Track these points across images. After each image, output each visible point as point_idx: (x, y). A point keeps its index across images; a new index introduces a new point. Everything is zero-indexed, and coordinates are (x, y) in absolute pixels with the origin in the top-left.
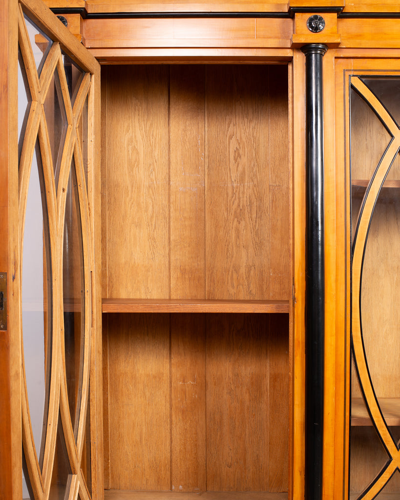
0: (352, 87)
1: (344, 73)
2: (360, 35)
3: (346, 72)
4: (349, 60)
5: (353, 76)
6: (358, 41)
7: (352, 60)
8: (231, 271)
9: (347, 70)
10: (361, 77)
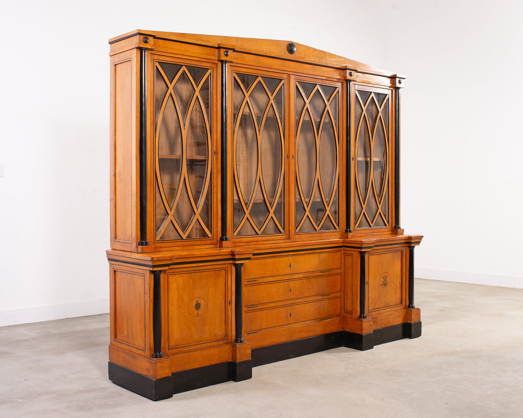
0: (234, 77)
3: (232, 71)
4: (234, 67)
5: (235, 73)
10: (237, 73)
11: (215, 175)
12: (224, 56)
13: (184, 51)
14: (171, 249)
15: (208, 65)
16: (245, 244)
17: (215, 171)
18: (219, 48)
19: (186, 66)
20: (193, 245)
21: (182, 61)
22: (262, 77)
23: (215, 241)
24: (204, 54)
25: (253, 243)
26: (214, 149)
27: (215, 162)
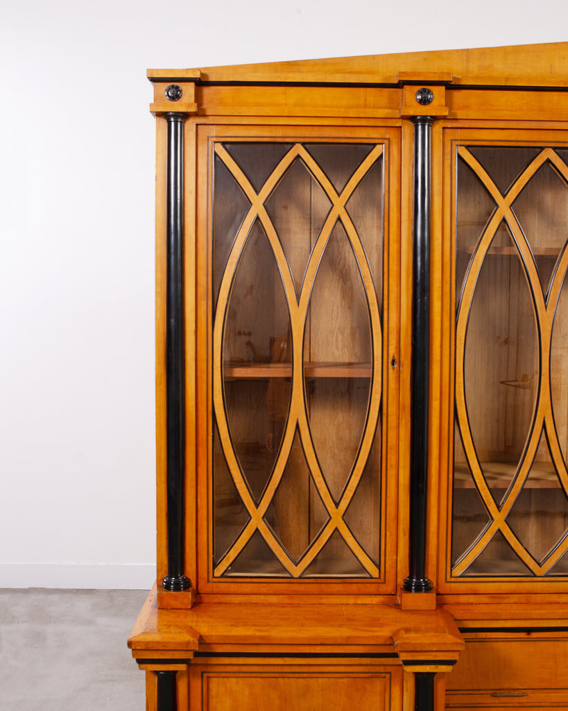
0: (459, 157)
1: (451, 143)
2: (467, 107)
3: (453, 142)
4: (456, 130)
5: (460, 146)
6: (465, 112)
7: (459, 130)
8: (336, 332)
9: (454, 140)
10: (467, 147)
11: (392, 420)
12: (416, 104)
13: (296, 105)
14: (254, 599)
15: (373, 134)
16: (485, 599)
17: (392, 409)
18: (400, 85)
19: (303, 144)
20: (321, 594)
21: (291, 132)
22: (554, 148)
23: (389, 588)
24: (358, 106)
25: (514, 598)
26: (392, 351)
27: (392, 385)
